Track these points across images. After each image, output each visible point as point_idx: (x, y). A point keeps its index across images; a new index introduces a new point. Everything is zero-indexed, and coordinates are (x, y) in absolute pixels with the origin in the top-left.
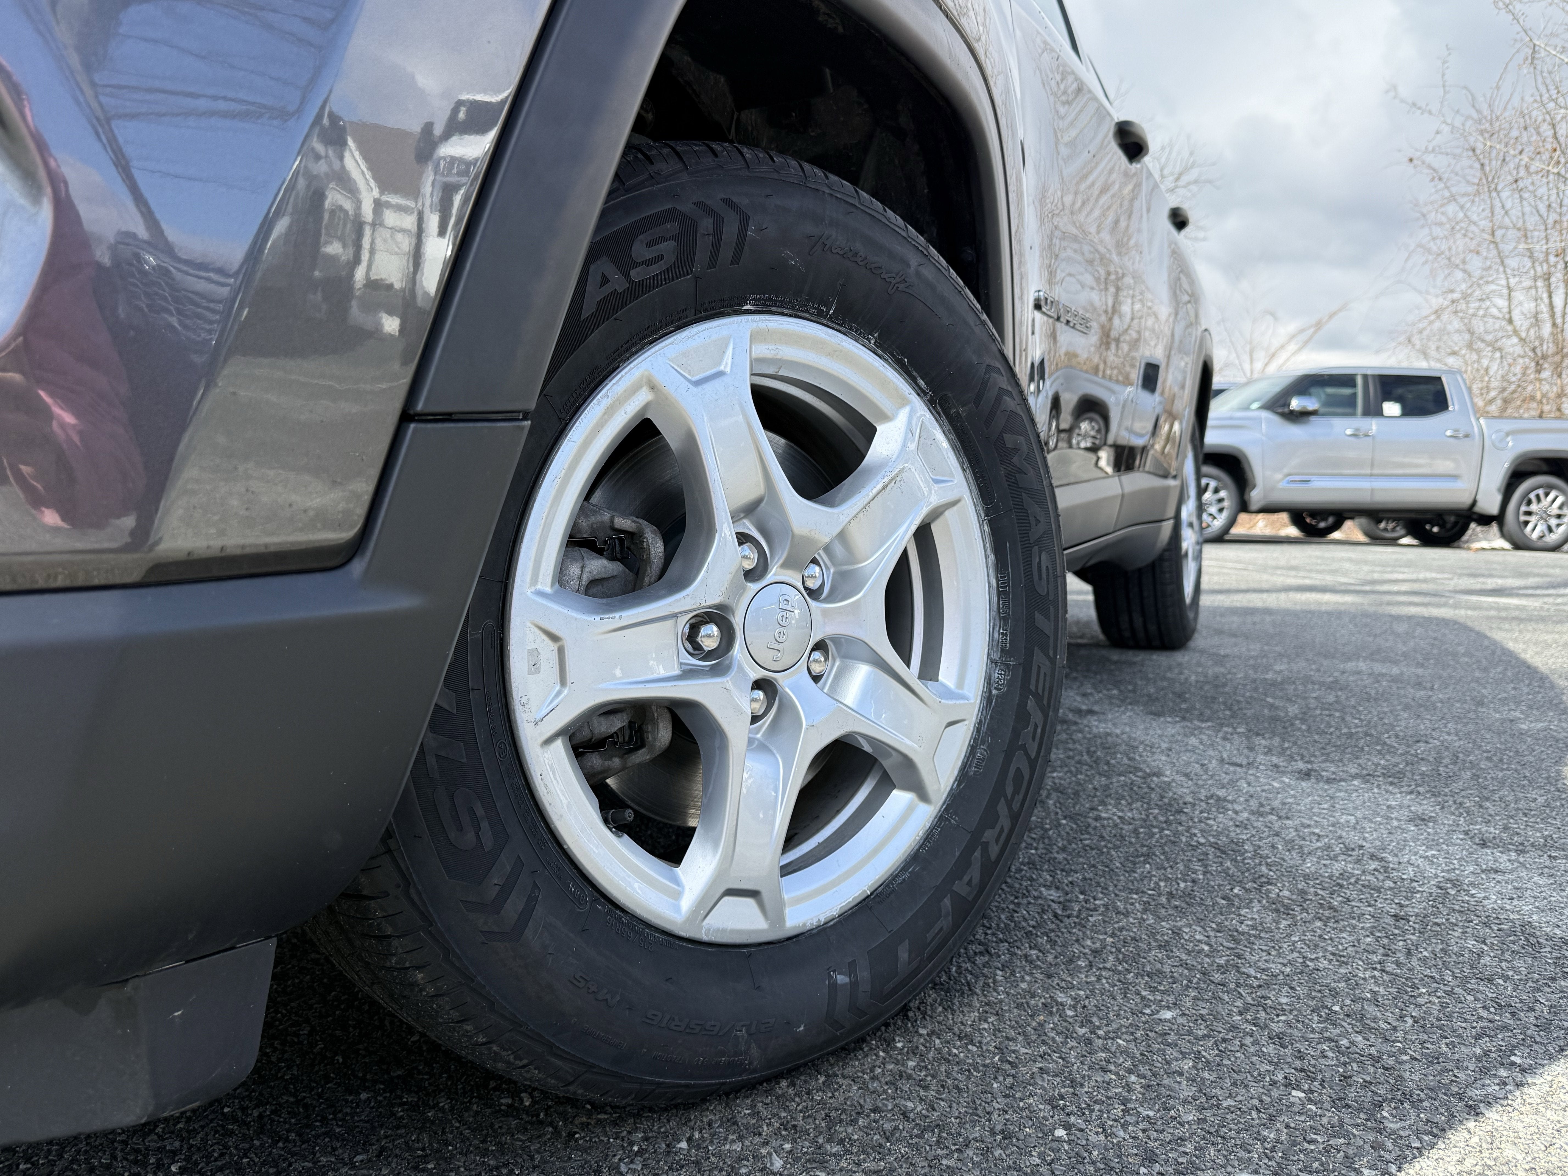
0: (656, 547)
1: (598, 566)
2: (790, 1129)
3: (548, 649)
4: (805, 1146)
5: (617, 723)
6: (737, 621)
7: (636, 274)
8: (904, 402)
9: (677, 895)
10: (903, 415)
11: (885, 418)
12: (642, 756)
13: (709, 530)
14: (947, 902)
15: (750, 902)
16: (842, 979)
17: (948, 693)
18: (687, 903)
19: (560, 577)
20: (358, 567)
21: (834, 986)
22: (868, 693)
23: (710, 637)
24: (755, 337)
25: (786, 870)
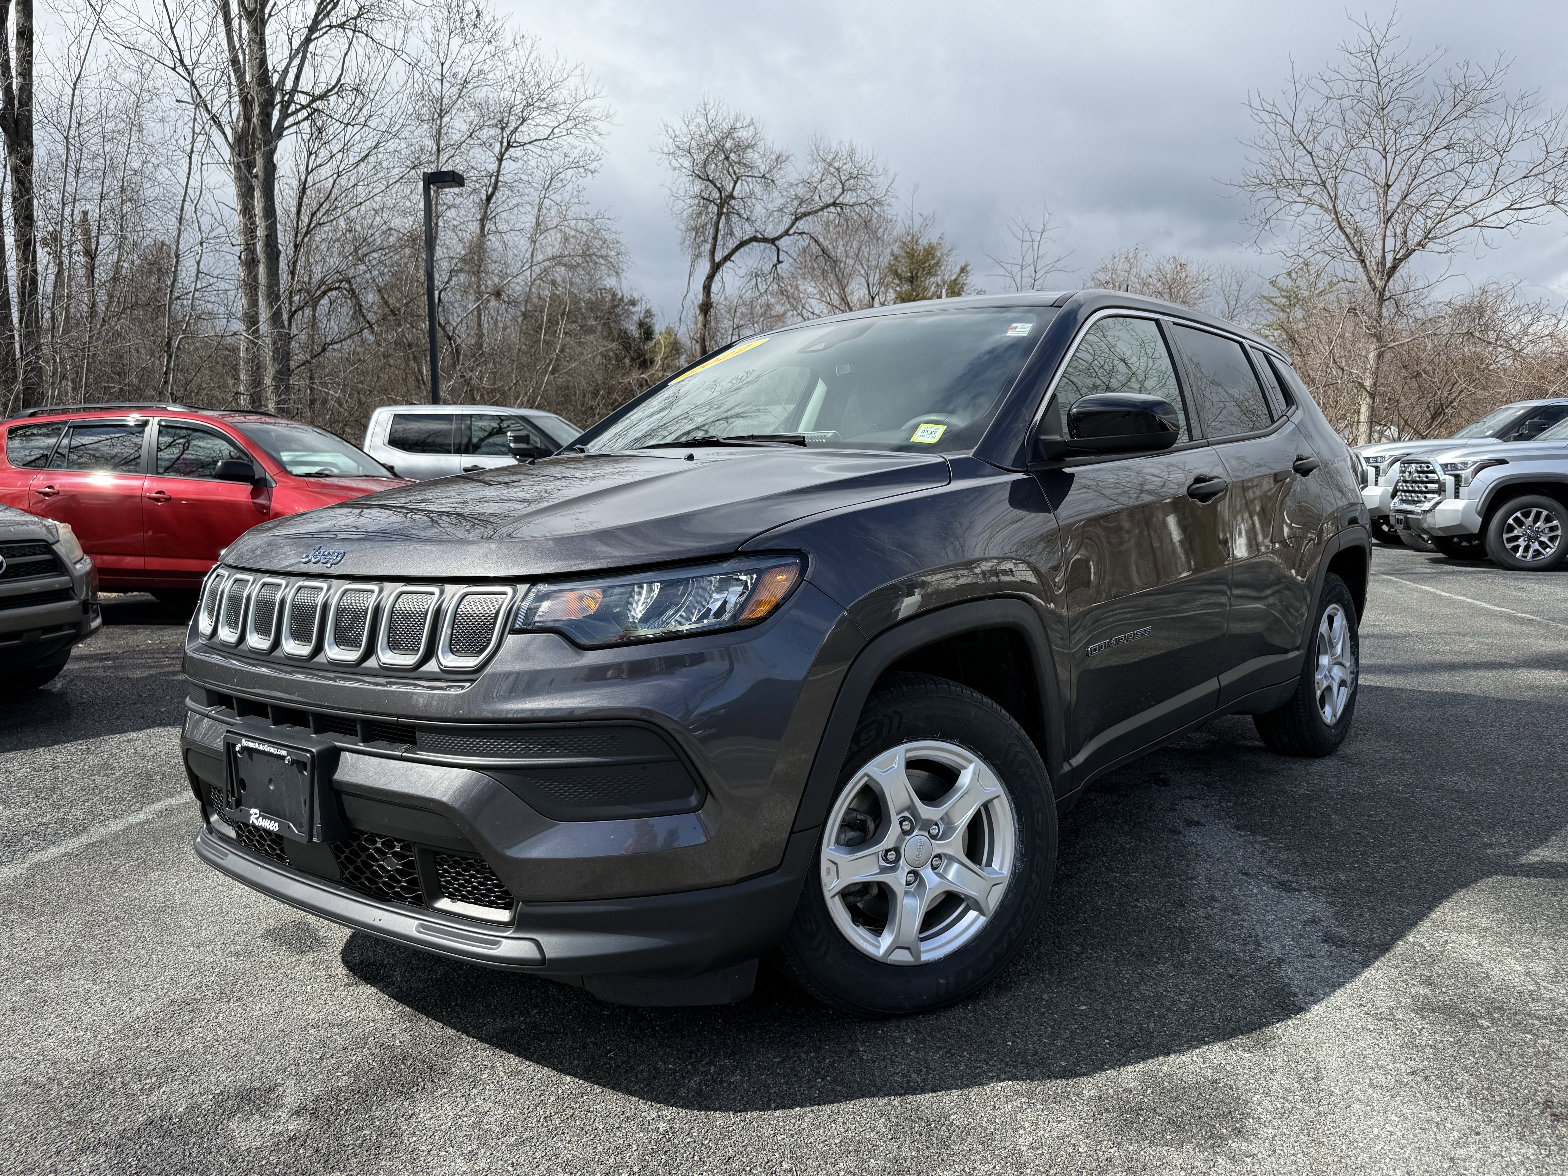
0: (871, 826)
1: (851, 834)
2: (918, 1032)
3: (833, 867)
4: (920, 1037)
5: (858, 887)
6: (902, 851)
7: (861, 745)
8: (970, 762)
9: (878, 947)
10: (971, 767)
11: (965, 768)
12: (867, 897)
13: (889, 822)
14: (991, 955)
15: (907, 951)
16: (942, 981)
17: (995, 872)
18: (882, 951)
19: (837, 842)
20: (779, 871)
21: (939, 984)
22: (957, 874)
23: (892, 856)
24: (908, 751)
25: (922, 940)
